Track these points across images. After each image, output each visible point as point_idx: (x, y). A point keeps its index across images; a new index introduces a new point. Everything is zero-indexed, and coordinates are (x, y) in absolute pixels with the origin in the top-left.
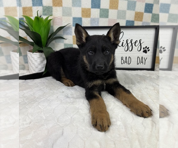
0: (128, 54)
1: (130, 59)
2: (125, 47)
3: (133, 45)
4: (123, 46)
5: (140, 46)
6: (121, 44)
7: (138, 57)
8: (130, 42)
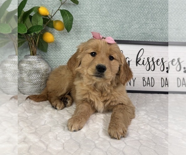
0: (150, 74)
1: (153, 80)
2: (146, 66)
3: (155, 64)
4: (144, 65)
5: (162, 66)
6: (142, 62)
7: (162, 78)
8: (152, 60)
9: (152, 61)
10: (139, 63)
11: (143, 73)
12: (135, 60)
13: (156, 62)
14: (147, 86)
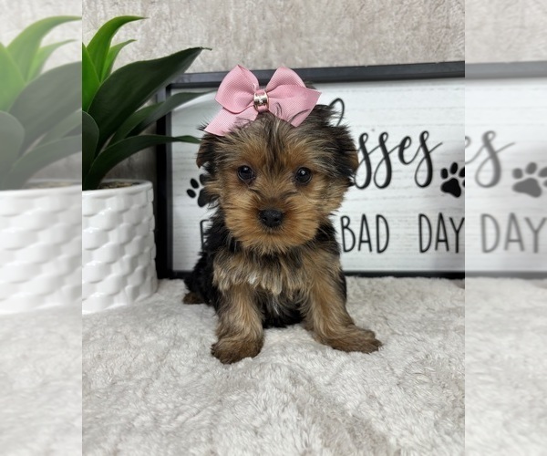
0: (373, 201)
1: (382, 225)
3: (394, 157)
5: (424, 166)
7: (421, 216)
8: (377, 143)
9: (380, 150)
13: (397, 150)
14: (359, 249)
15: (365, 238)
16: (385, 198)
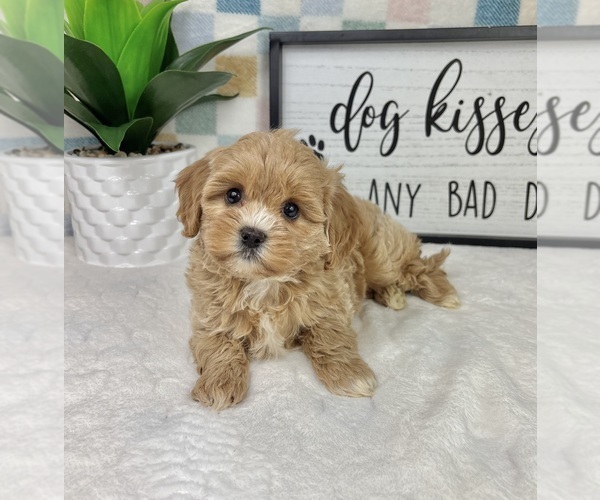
1: (490, 192)
4: (457, 130)
7: (530, 184)
8: (493, 109)
9: (495, 114)
10: (438, 122)
11: (452, 165)
12: (424, 112)
13: (513, 115)
14: (465, 214)
15: (472, 203)
16: (495, 165)
